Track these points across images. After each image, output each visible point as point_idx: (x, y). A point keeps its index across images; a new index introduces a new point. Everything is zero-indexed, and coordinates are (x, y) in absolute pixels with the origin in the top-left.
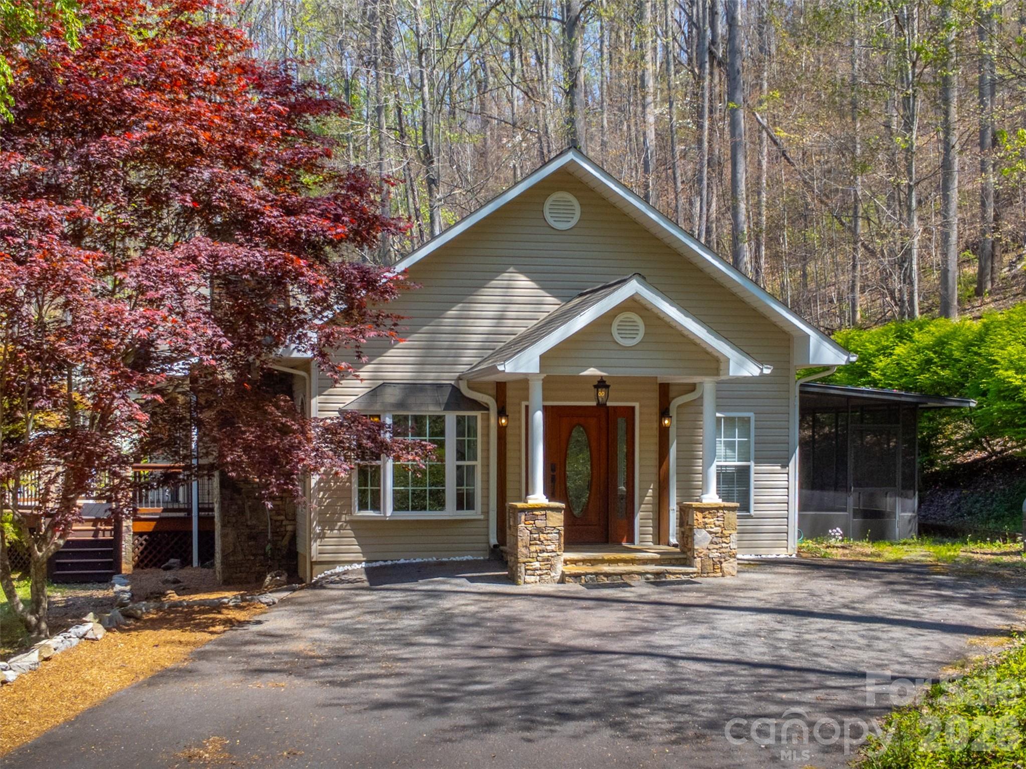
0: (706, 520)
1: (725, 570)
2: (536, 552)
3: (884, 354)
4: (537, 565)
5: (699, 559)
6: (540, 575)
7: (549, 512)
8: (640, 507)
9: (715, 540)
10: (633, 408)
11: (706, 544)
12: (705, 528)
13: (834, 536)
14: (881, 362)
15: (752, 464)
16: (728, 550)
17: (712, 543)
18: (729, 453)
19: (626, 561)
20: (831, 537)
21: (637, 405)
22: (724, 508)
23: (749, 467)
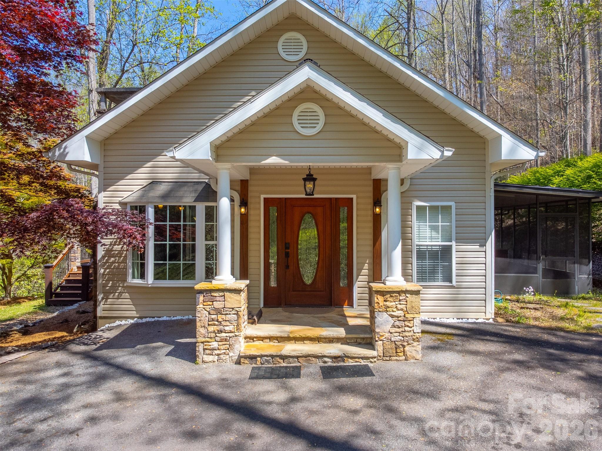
0: (388, 304)
1: (408, 354)
2: (214, 332)
3: (558, 175)
4: (215, 345)
5: (380, 343)
6: (218, 355)
7: (227, 294)
8: (357, 278)
9: (397, 323)
10: (352, 199)
11: (388, 327)
12: (387, 311)
13: (528, 292)
14: (556, 180)
15: (453, 243)
16: (411, 334)
17: (394, 326)
18: (434, 234)
19: (312, 339)
20: (524, 293)
21: (354, 197)
22: (406, 292)
23: (451, 246)
